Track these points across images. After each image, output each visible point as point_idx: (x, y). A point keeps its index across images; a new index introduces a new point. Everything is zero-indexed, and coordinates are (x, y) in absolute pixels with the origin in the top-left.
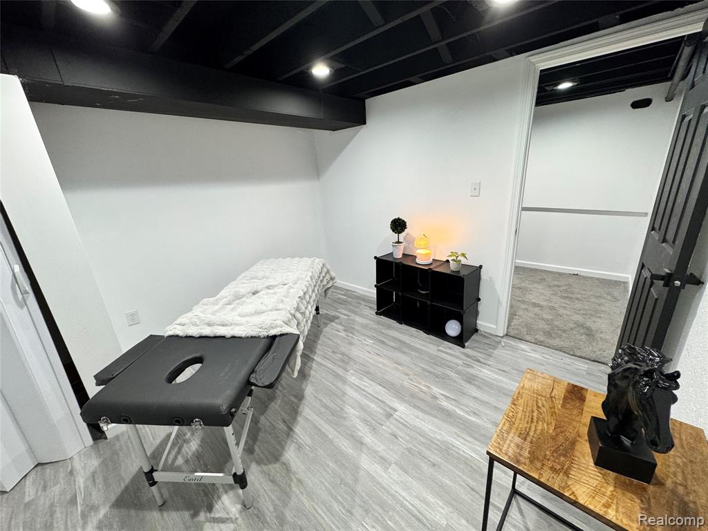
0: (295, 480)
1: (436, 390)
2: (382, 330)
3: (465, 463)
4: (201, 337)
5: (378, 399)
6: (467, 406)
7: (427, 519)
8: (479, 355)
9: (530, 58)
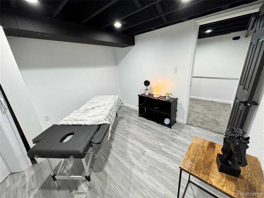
0: (108, 178)
1: (161, 144)
2: (141, 122)
3: (172, 171)
4: (73, 125)
5: (139, 148)
6: (172, 150)
7: (157, 192)
8: (177, 131)
9: (195, 21)
